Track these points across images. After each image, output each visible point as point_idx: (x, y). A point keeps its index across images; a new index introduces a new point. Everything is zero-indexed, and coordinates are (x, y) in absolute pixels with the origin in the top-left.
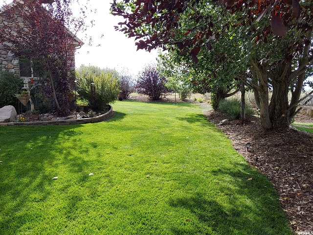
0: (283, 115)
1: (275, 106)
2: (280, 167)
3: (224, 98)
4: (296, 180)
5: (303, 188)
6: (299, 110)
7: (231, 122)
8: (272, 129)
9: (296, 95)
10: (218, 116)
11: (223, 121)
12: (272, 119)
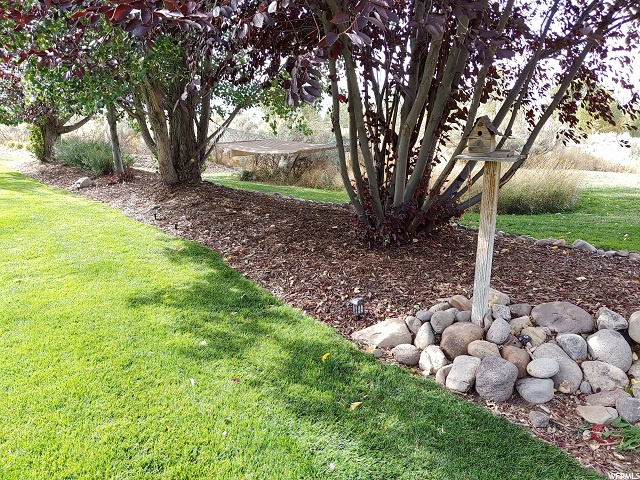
0: (192, 160)
1: (179, 146)
2: (209, 229)
3: (59, 134)
4: (234, 239)
5: (243, 244)
6: (210, 150)
7: (96, 182)
8: (179, 183)
9: (203, 127)
10: (59, 173)
11: (81, 180)
12: (176, 167)
